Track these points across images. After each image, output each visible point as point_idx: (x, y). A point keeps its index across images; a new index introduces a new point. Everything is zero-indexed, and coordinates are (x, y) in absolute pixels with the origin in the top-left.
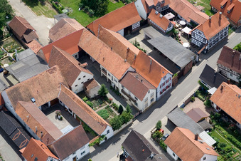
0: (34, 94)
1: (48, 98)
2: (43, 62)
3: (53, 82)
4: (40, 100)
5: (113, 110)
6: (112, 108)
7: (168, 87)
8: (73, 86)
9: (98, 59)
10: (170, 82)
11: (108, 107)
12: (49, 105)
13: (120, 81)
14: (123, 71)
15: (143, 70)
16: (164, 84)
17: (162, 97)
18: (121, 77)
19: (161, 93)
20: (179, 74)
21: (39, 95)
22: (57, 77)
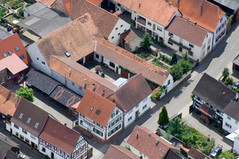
0: (68, 47)
1: (84, 52)
2: (62, 14)
3: (87, 34)
4: (75, 54)
5: (163, 62)
6: (161, 61)
7: (223, 33)
8: (110, 38)
9: (131, 6)
10: (225, 27)
11: (156, 60)
12: (84, 62)
13: (166, 28)
14: (170, 16)
15: (191, 14)
16: (220, 29)
17: (217, 45)
18: (167, 23)
19: (217, 40)
20: (232, 18)
21: (74, 49)
22: (90, 27)
